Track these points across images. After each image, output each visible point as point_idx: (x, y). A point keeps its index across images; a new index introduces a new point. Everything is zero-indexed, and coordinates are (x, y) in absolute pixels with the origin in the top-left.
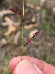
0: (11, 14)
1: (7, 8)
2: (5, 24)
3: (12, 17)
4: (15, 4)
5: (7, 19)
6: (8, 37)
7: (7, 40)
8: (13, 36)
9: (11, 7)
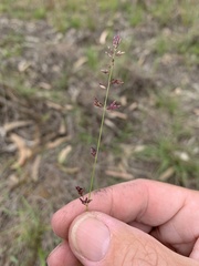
0: (20, 128)
1: (11, 118)
2: (11, 148)
3: (23, 132)
4: (24, 109)
5: (14, 137)
6: (20, 170)
7: (18, 176)
8: (28, 166)
9: (17, 116)
